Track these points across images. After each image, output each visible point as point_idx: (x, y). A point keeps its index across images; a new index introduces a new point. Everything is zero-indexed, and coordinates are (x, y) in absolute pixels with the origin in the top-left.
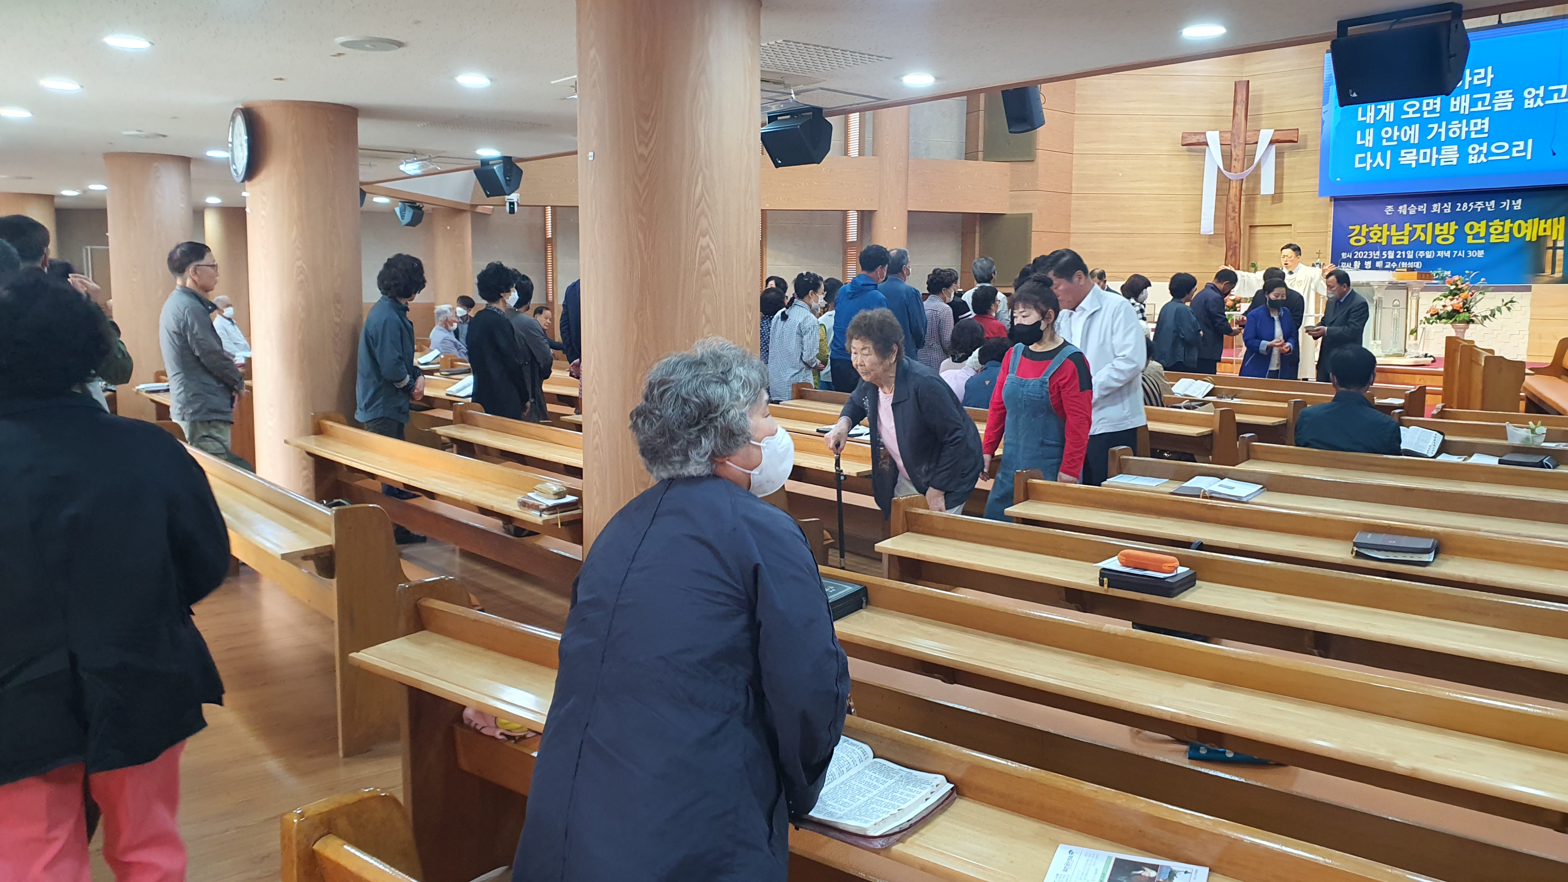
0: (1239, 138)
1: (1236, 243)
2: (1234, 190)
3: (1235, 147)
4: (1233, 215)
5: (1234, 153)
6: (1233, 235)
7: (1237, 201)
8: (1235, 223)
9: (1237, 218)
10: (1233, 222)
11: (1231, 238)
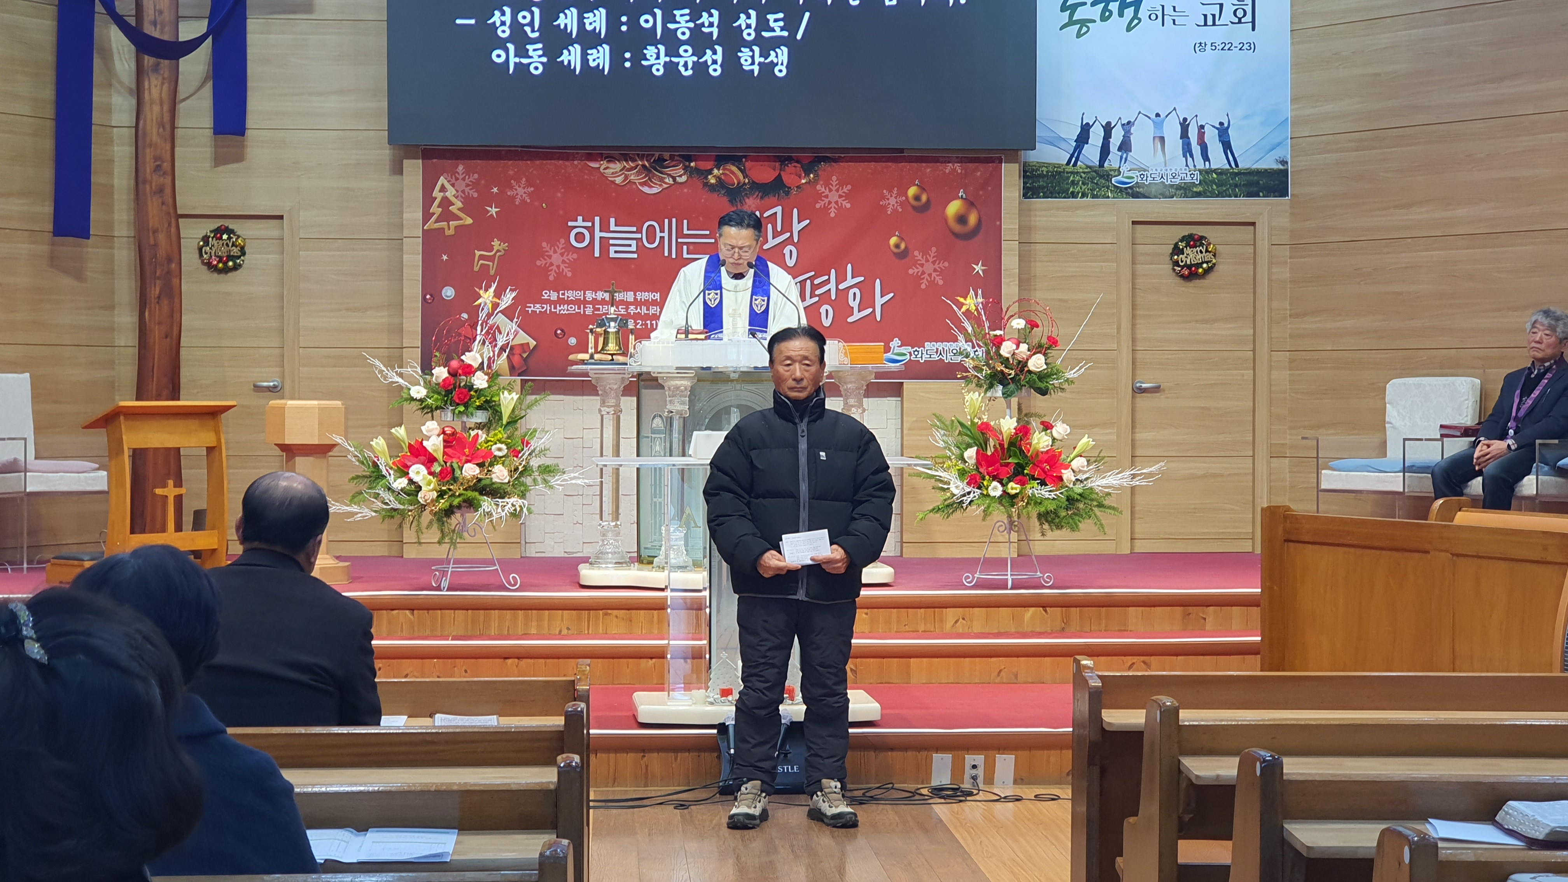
1: (169, 260)
2: (156, 108)
4: (157, 180)
6: (161, 237)
7: (166, 141)
8: (163, 203)
9: (168, 191)
10: (160, 201)
11: (156, 245)
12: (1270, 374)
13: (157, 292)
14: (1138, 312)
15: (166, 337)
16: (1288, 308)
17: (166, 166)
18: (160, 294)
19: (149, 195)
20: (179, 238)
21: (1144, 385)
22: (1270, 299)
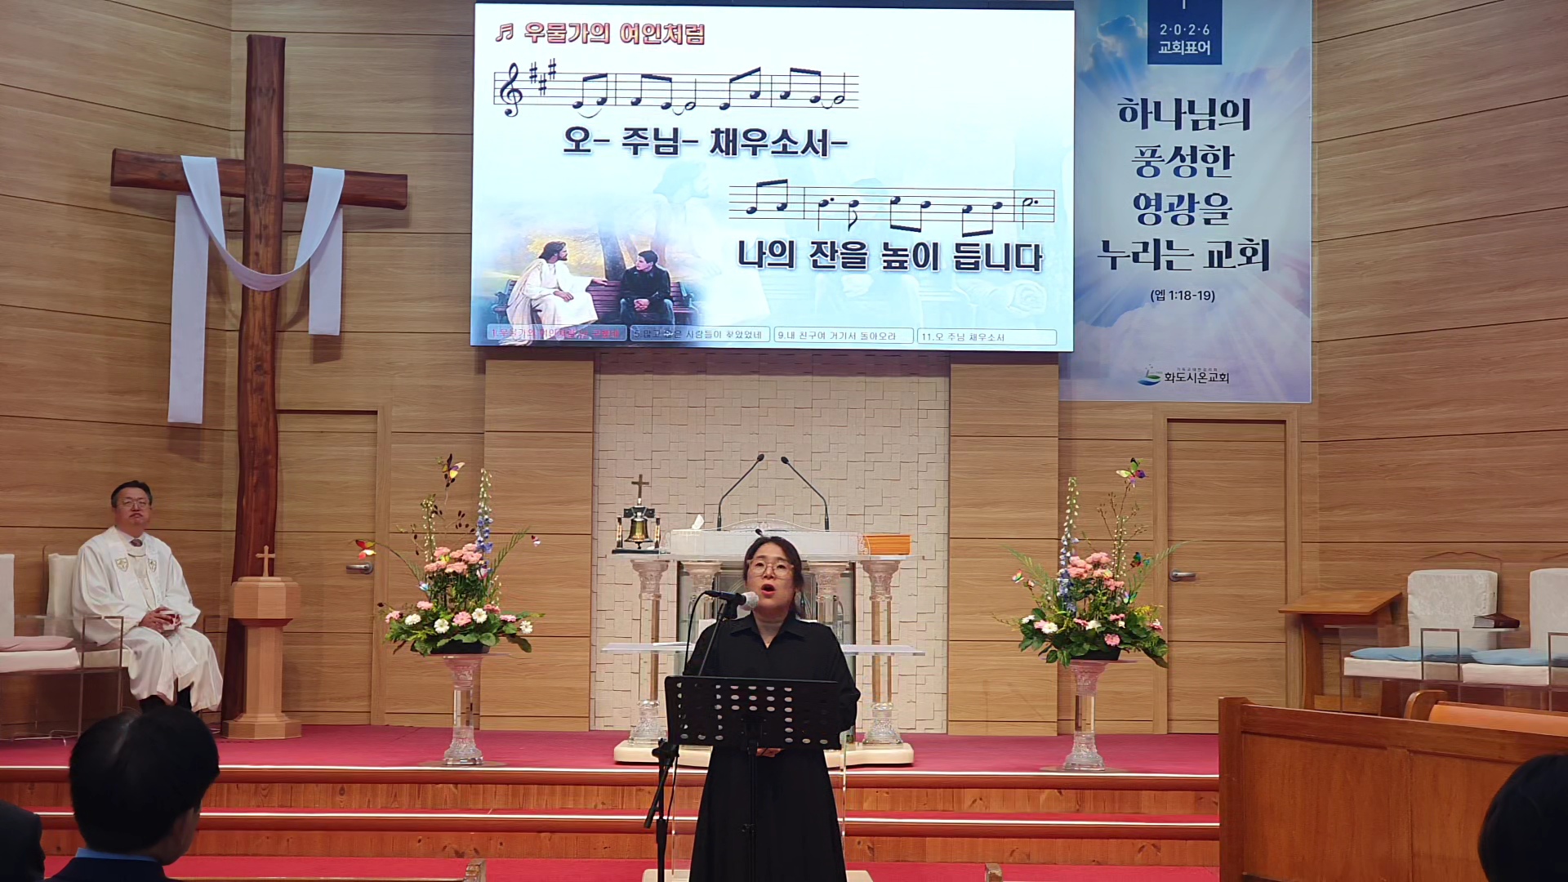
0: (266, 182)
1: (266, 452)
2: (259, 314)
3: (257, 205)
4: (258, 379)
5: (255, 220)
6: (260, 431)
7: (266, 344)
8: (262, 400)
9: (268, 388)
10: (260, 397)
11: (254, 438)
12: (1301, 565)
13: (255, 481)
14: (1175, 505)
15: (261, 523)
16: (1318, 501)
17: (267, 366)
18: (257, 483)
19: (249, 392)
20: (277, 432)
21: (1179, 574)
22: (1301, 493)
